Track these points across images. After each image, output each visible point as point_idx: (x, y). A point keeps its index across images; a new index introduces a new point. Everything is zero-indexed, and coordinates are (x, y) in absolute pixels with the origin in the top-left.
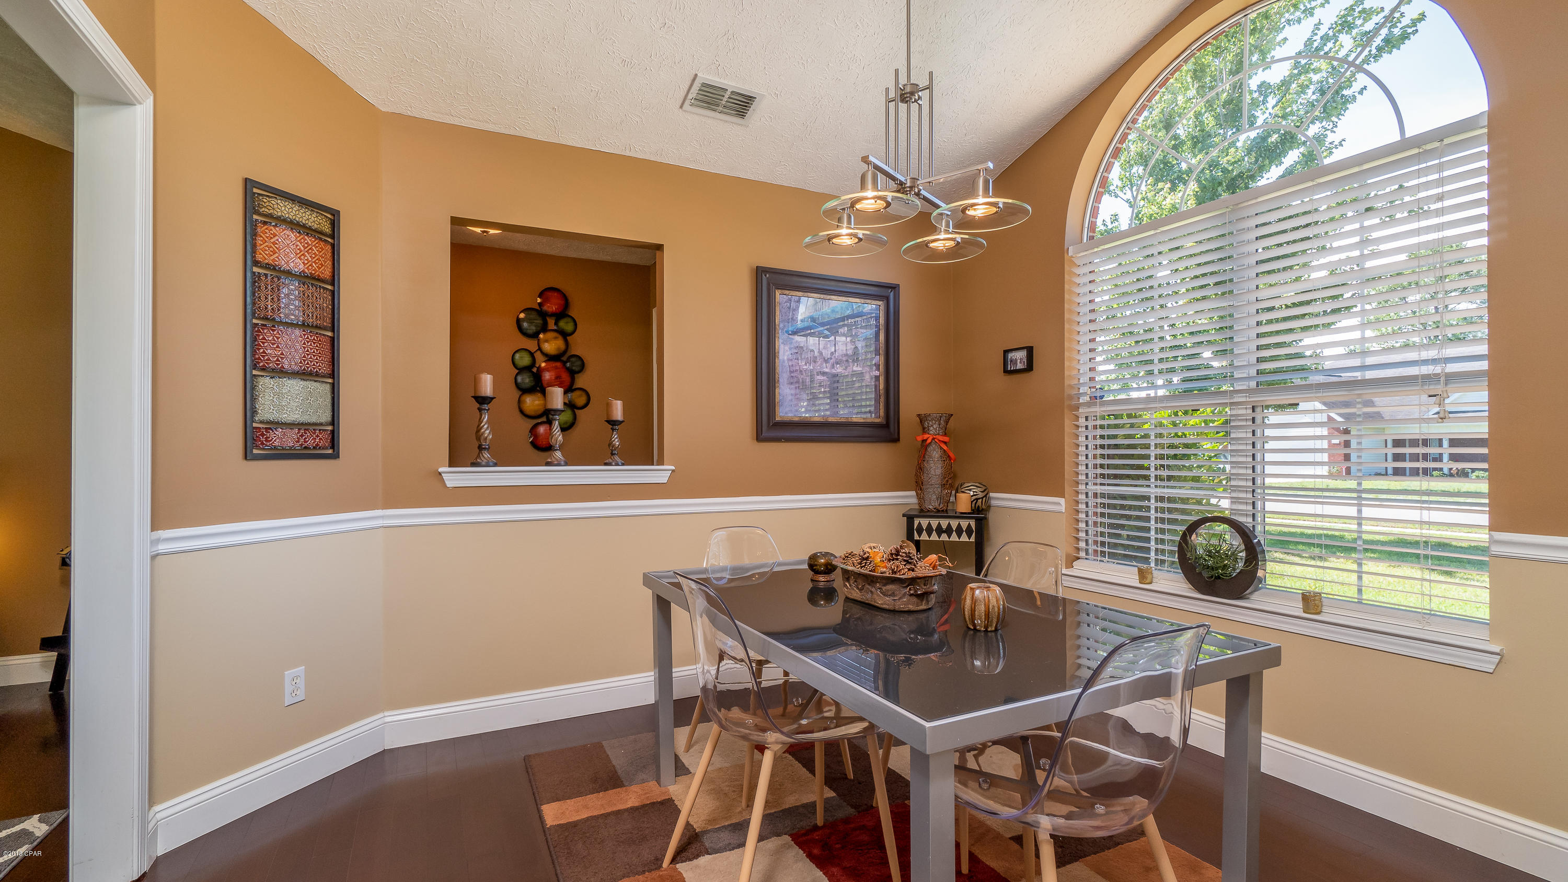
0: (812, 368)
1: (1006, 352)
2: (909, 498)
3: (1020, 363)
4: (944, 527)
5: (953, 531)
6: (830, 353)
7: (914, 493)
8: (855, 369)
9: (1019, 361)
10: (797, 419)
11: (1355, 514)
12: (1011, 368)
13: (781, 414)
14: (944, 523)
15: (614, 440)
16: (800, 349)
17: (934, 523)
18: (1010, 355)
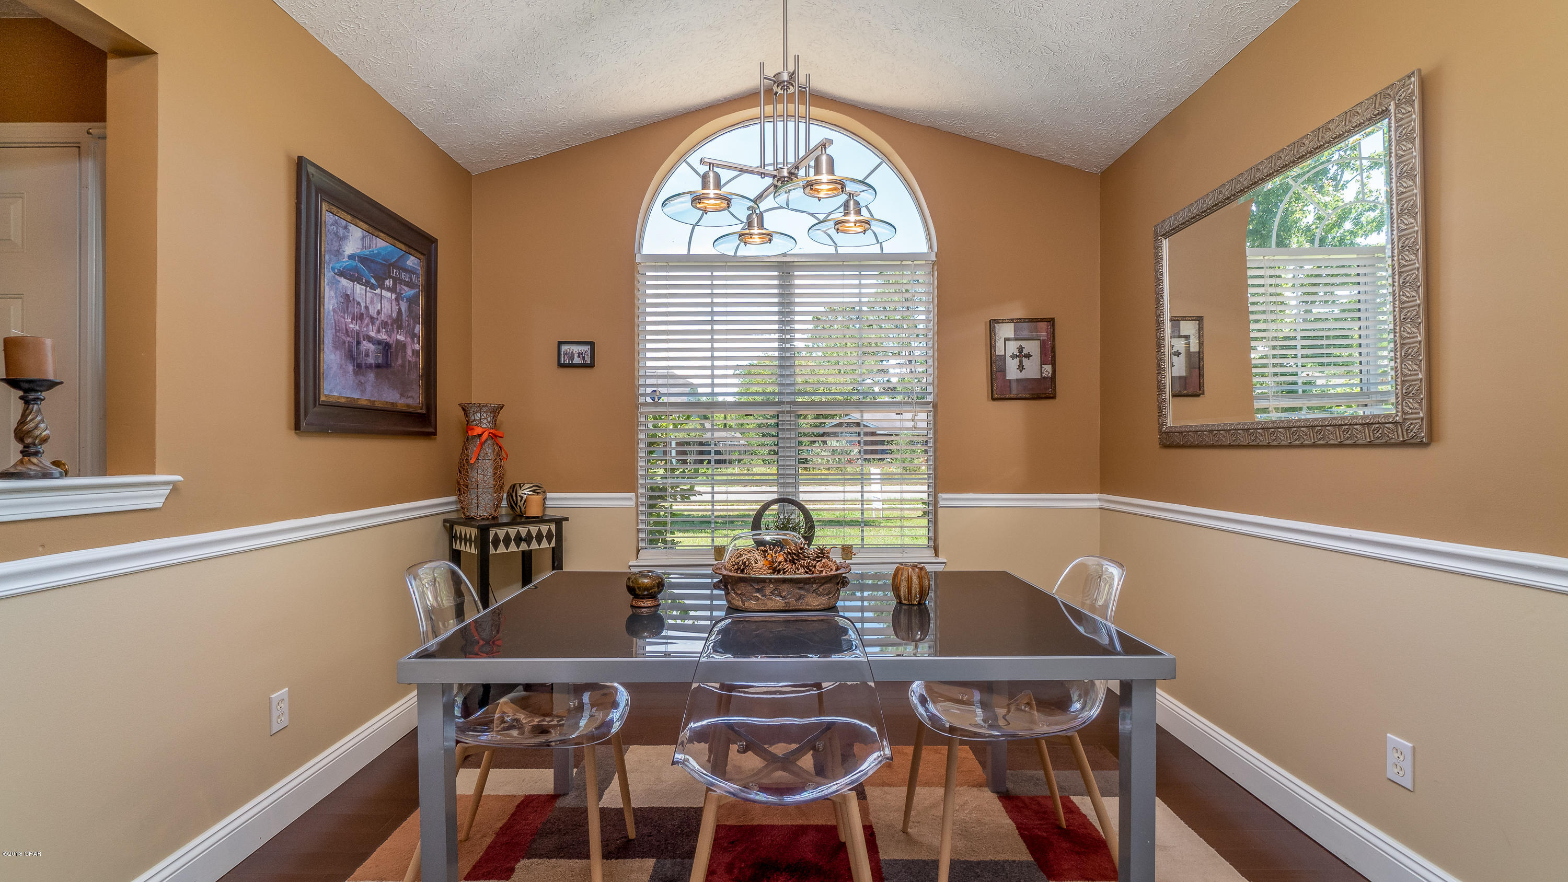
0: (358, 328)
1: (560, 343)
2: (443, 504)
3: (579, 357)
4: (524, 535)
5: (533, 538)
6: (376, 311)
7: (453, 498)
8: (399, 337)
9: (576, 355)
10: (343, 401)
11: (860, 490)
12: (564, 361)
13: (326, 393)
14: (523, 531)
15: (36, 427)
16: (347, 299)
17: (513, 531)
18: (564, 348)
